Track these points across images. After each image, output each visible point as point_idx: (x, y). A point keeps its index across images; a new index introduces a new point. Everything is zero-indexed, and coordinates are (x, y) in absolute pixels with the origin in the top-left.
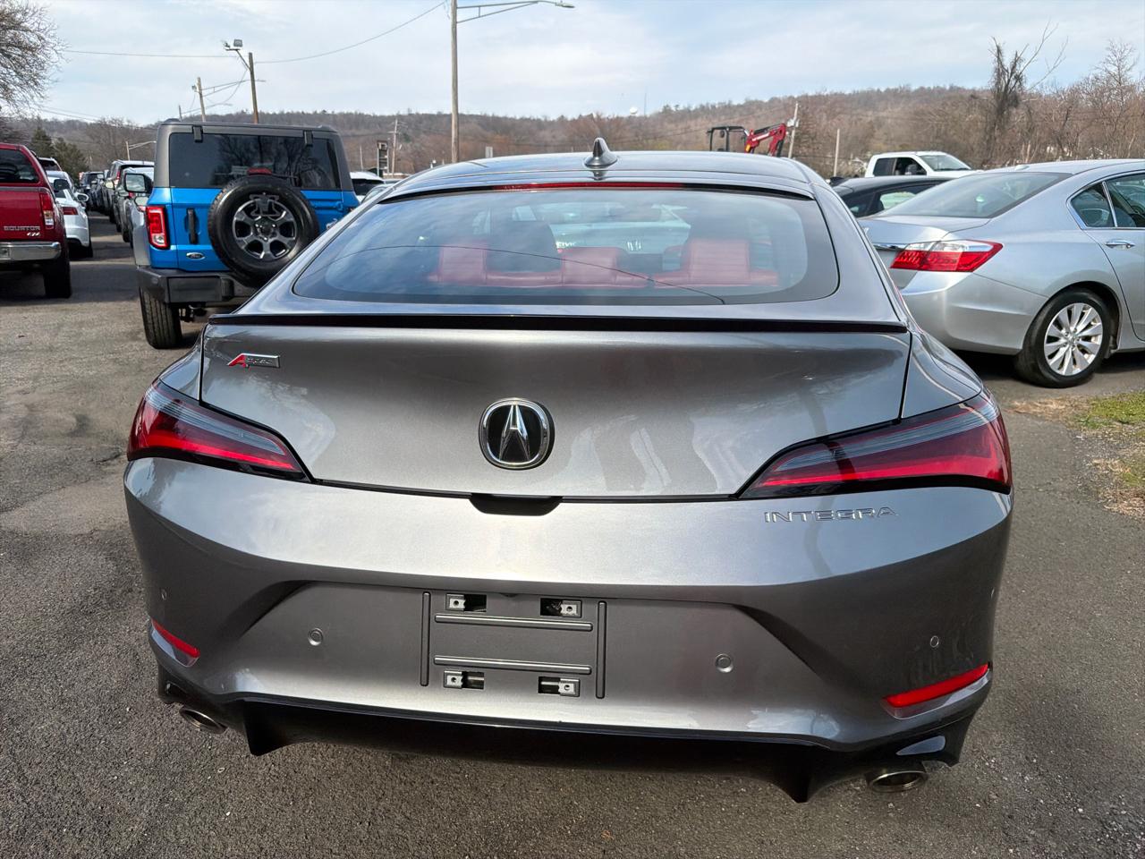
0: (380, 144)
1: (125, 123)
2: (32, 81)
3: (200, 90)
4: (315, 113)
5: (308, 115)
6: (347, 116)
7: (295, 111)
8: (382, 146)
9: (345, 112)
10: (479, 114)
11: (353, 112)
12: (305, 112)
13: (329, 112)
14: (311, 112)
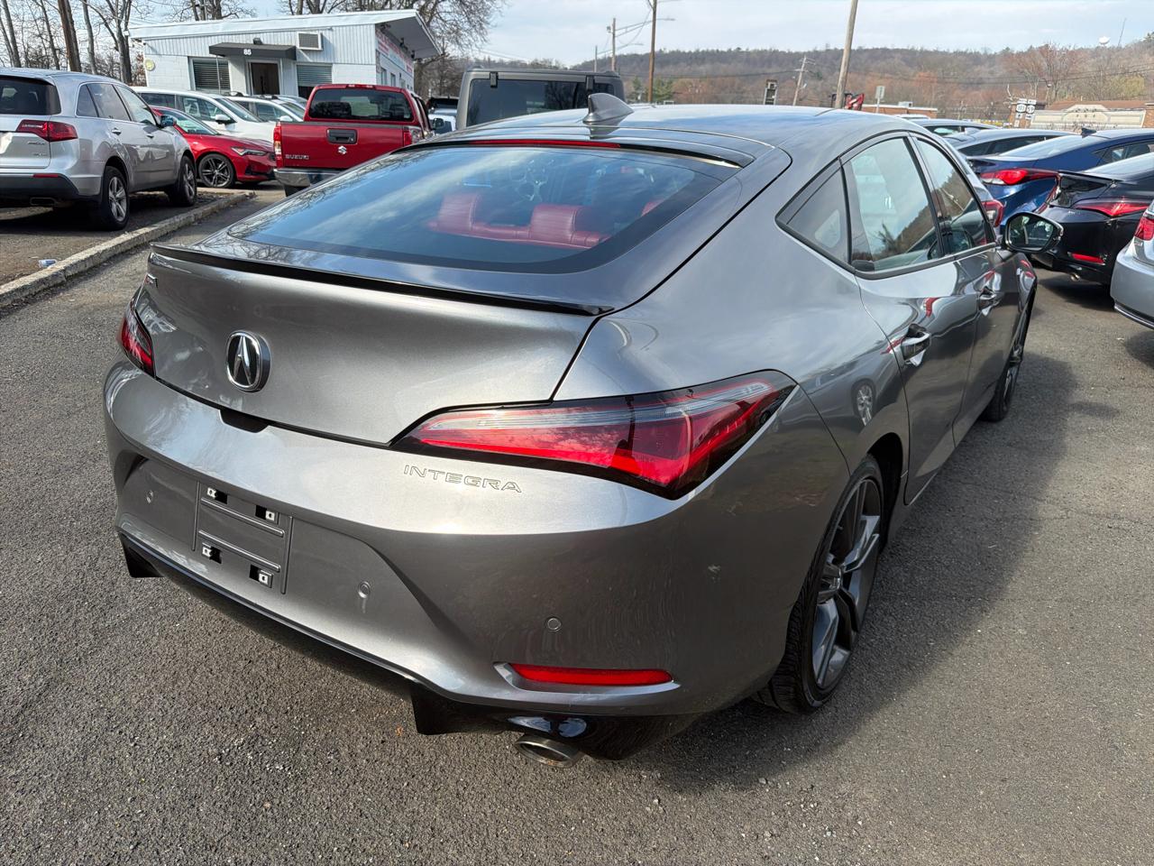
0: (769, 84)
1: (554, 64)
2: (479, 26)
3: (614, 30)
4: (730, 50)
5: (722, 52)
6: (761, 53)
7: (710, 49)
8: (772, 85)
9: (760, 49)
10: (905, 48)
11: (768, 49)
12: (720, 50)
13: (744, 49)
14: (725, 50)
